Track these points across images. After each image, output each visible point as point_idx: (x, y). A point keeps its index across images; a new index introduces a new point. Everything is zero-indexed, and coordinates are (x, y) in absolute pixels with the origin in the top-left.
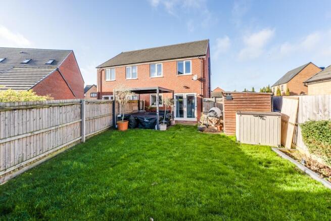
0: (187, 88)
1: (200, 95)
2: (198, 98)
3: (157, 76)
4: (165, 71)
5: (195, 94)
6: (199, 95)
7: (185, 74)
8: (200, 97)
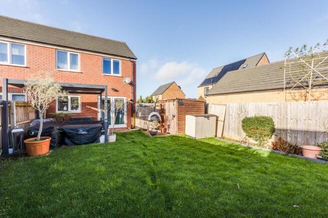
0: (116, 91)
1: (131, 100)
2: (127, 102)
3: (69, 70)
4: (84, 65)
5: (125, 98)
6: (129, 99)
7: (112, 74)
8: (131, 102)
